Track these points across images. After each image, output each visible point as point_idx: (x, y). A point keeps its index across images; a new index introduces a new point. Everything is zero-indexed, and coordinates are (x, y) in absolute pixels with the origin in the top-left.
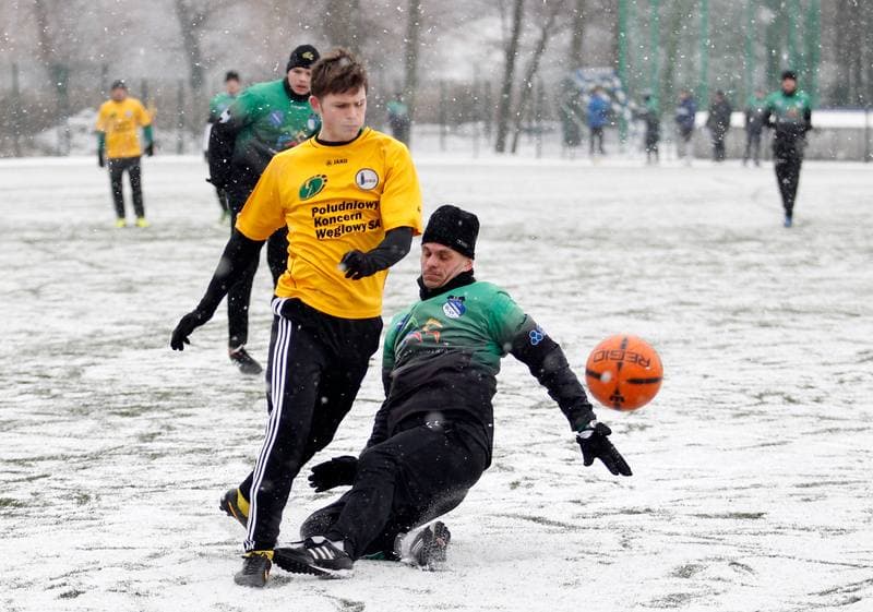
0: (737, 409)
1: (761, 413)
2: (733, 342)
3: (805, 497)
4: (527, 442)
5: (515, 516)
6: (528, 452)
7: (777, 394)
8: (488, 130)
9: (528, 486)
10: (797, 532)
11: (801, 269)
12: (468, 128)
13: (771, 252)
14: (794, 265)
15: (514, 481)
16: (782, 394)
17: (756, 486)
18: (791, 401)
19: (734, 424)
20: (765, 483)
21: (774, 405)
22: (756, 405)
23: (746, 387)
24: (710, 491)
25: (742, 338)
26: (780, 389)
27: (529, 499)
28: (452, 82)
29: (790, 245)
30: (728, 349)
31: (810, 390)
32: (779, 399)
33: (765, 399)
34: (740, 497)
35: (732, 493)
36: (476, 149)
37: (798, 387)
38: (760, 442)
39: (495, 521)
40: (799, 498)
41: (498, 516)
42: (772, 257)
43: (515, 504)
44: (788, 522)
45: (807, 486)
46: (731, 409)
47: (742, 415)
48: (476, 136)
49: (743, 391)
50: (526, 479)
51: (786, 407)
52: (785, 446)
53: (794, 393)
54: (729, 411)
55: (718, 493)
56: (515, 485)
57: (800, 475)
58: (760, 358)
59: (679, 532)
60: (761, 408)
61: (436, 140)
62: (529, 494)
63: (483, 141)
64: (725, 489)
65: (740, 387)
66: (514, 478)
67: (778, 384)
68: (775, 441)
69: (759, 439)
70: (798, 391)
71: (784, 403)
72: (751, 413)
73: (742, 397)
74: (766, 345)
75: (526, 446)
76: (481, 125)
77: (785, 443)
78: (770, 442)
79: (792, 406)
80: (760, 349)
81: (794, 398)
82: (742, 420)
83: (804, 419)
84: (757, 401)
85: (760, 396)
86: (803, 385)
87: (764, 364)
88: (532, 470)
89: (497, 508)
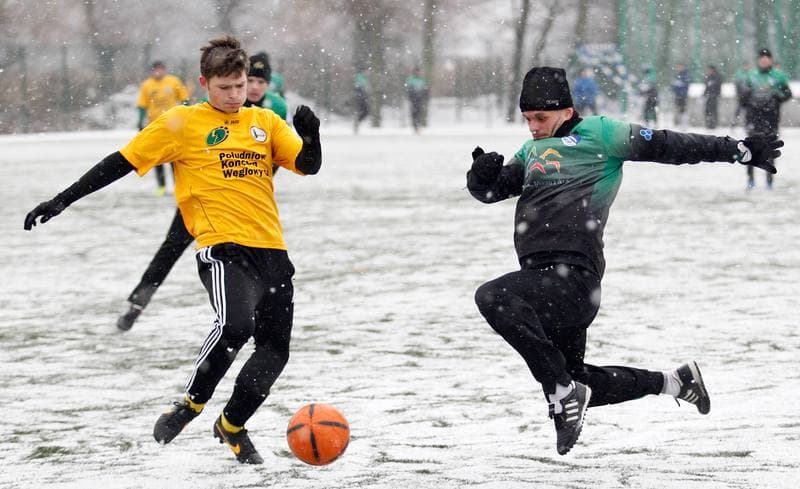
0: (728, 356)
1: (749, 360)
2: (724, 294)
3: (789, 437)
4: (533, 389)
5: (522, 457)
6: (536, 398)
7: (763, 342)
8: (499, 102)
9: (536, 429)
10: (782, 469)
11: (787, 227)
12: (482, 100)
13: (759, 212)
14: (780, 224)
15: (523, 424)
16: (769, 341)
17: (745, 427)
18: (776, 348)
19: (725, 370)
20: (753, 424)
21: (761, 352)
22: (745, 352)
23: (735, 336)
24: (700, 431)
25: (732, 291)
26: (766, 338)
27: (535, 440)
28: (467, 59)
29: (776, 205)
30: (720, 301)
31: (794, 338)
32: (766, 346)
33: (753, 347)
34: (729, 437)
35: (721, 434)
36: (489, 121)
37: (783, 335)
38: (748, 387)
39: (504, 462)
40: (784, 437)
41: (507, 457)
42: (760, 216)
43: (522, 447)
44: (773, 459)
45: (791, 426)
46: (722, 356)
47: (731, 362)
48: (488, 108)
49: (733, 339)
50: (534, 422)
51: (772, 354)
52: (771, 390)
53: (781, 341)
54: (718, 358)
55: (710, 434)
56: (523, 428)
57: (785, 416)
58: (748, 309)
59: (673, 469)
60: (749, 355)
61: (451, 112)
62: (536, 436)
63: (495, 112)
64: (716, 430)
65: (729, 336)
66: (522, 422)
67: (765, 333)
68: (762, 385)
69: (747, 384)
70: (783, 339)
71: (770, 351)
72: (740, 359)
73: (732, 345)
74: (754, 297)
75: (533, 392)
76: (493, 98)
77: (771, 387)
78: (757, 386)
79: (777, 353)
80: (749, 300)
81: (779, 345)
82: (731, 366)
83: (790, 365)
84: (746, 348)
85: (749, 344)
86: (787, 333)
87: (752, 314)
88: (539, 414)
89: (507, 450)
